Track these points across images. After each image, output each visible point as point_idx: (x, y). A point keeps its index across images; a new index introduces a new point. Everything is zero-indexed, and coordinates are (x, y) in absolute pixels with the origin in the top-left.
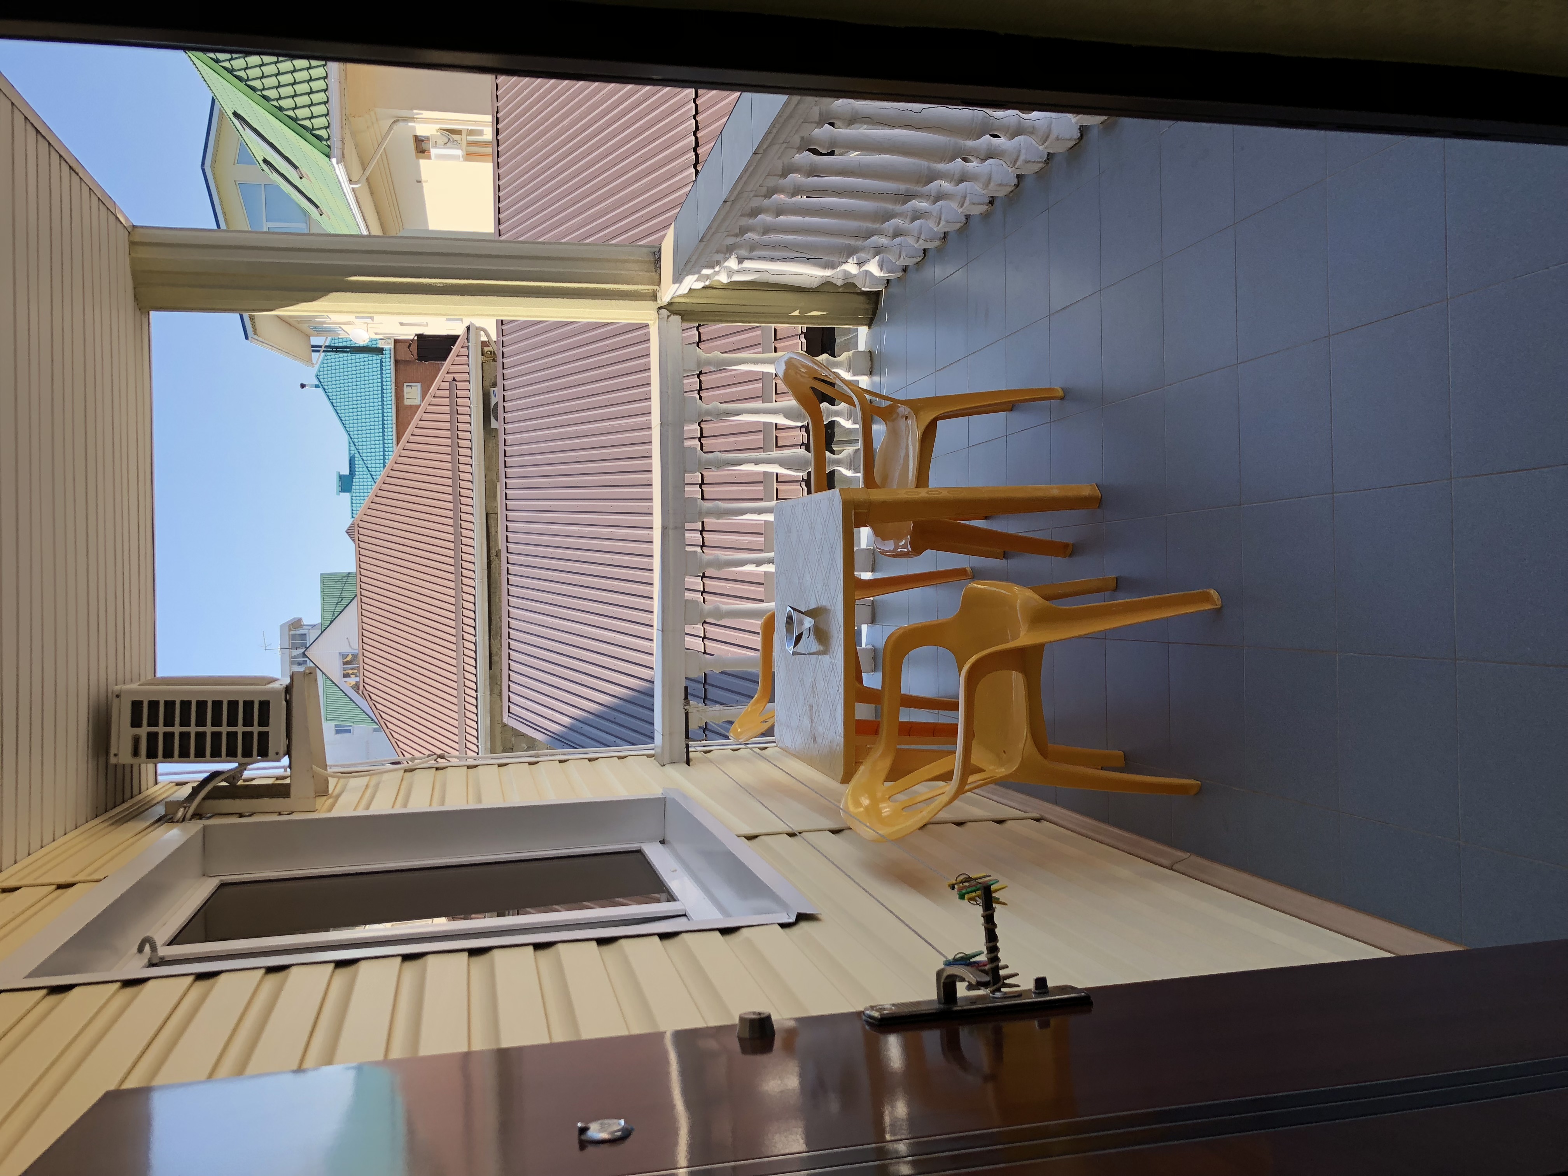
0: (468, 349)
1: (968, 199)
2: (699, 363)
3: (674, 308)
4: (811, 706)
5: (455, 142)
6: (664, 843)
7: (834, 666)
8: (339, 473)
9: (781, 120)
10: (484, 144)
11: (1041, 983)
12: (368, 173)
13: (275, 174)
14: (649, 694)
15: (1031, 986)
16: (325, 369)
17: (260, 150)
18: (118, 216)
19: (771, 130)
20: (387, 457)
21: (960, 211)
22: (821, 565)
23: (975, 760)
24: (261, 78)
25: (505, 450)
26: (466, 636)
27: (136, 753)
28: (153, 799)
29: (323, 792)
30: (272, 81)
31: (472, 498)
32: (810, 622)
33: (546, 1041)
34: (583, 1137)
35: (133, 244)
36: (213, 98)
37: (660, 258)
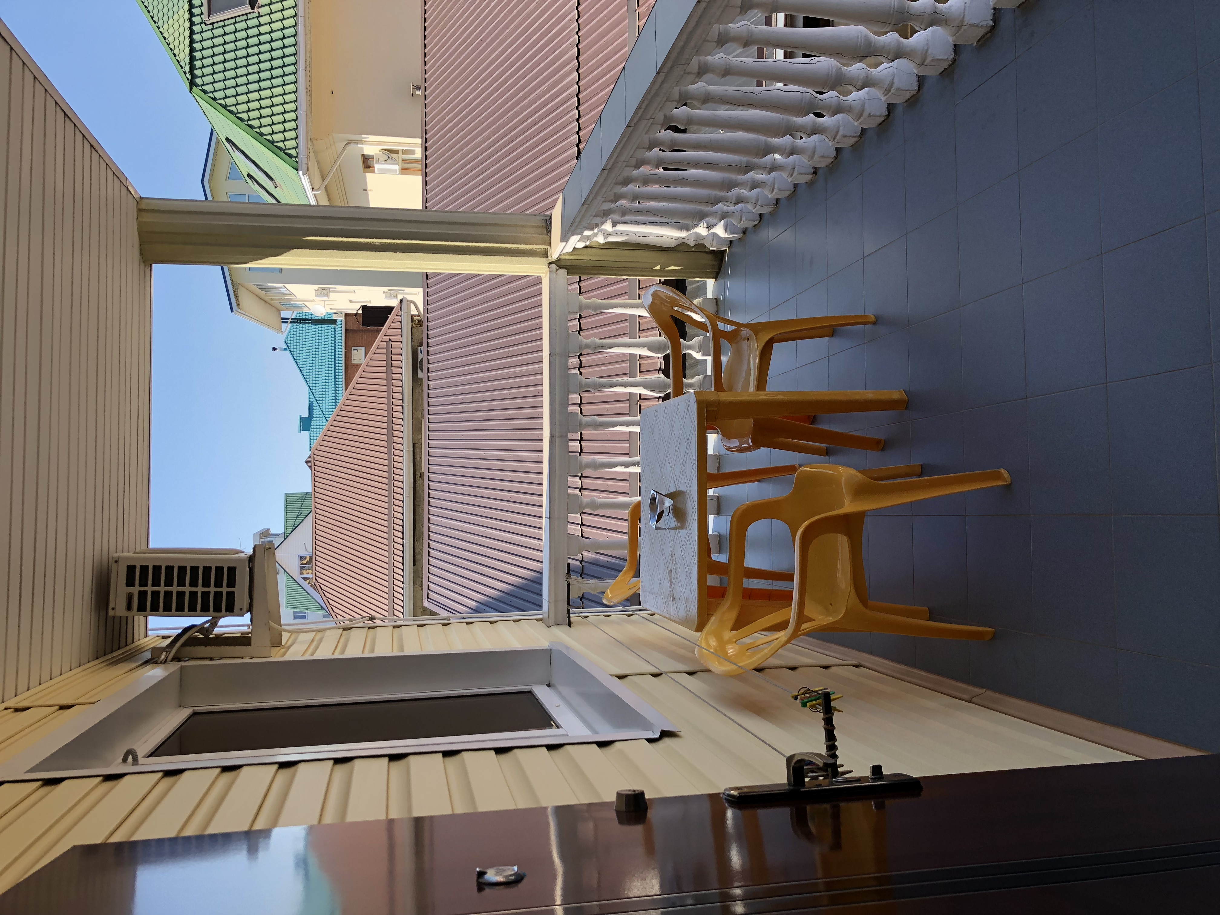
0: (401, 317)
1: (796, 169)
2: (581, 308)
3: (562, 263)
4: (670, 571)
5: (394, 159)
6: (550, 686)
7: (690, 537)
8: (301, 416)
9: (649, 97)
10: (415, 161)
11: (877, 770)
12: (326, 183)
13: (256, 185)
14: (539, 582)
15: (868, 773)
16: (292, 336)
17: (246, 167)
18: (129, 187)
19: (641, 106)
20: (337, 401)
21: (789, 180)
22: (679, 455)
23: (807, 612)
24: (247, 112)
25: (428, 393)
26: (396, 539)
27: (129, 607)
28: (143, 648)
29: (277, 643)
30: (256, 114)
31: (402, 432)
32: (670, 503)
33: (449, 812)
34: (480, 880)
35: (140, 210)
36: (212, 129)
37: (551, 224)
